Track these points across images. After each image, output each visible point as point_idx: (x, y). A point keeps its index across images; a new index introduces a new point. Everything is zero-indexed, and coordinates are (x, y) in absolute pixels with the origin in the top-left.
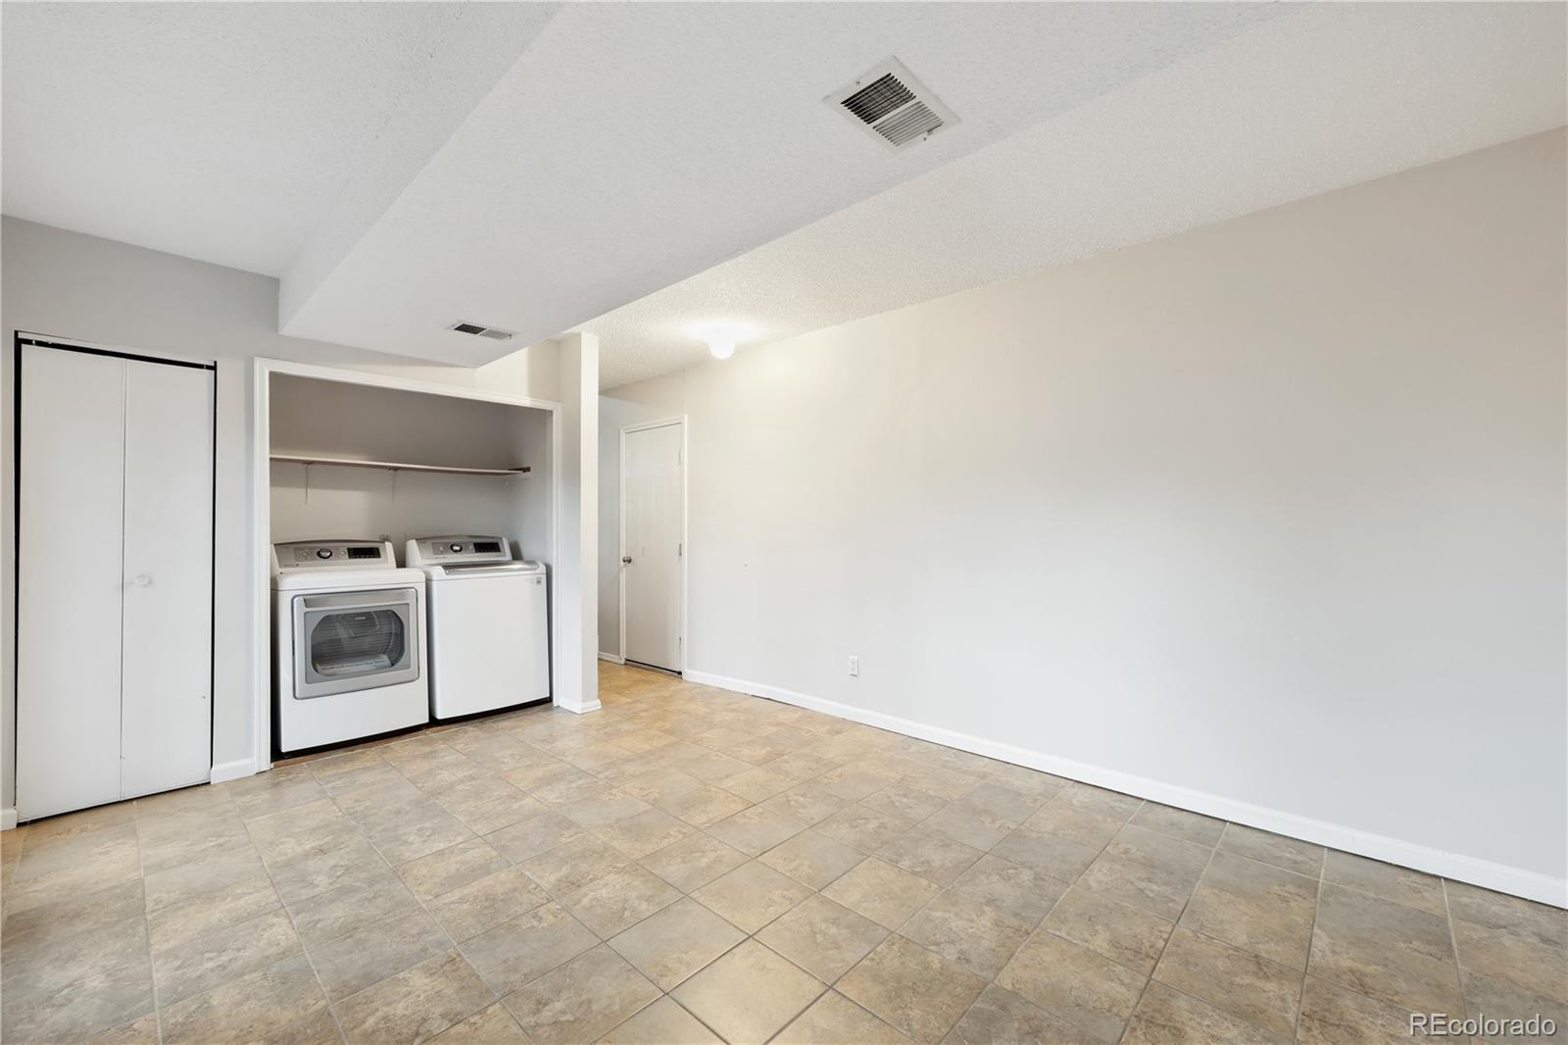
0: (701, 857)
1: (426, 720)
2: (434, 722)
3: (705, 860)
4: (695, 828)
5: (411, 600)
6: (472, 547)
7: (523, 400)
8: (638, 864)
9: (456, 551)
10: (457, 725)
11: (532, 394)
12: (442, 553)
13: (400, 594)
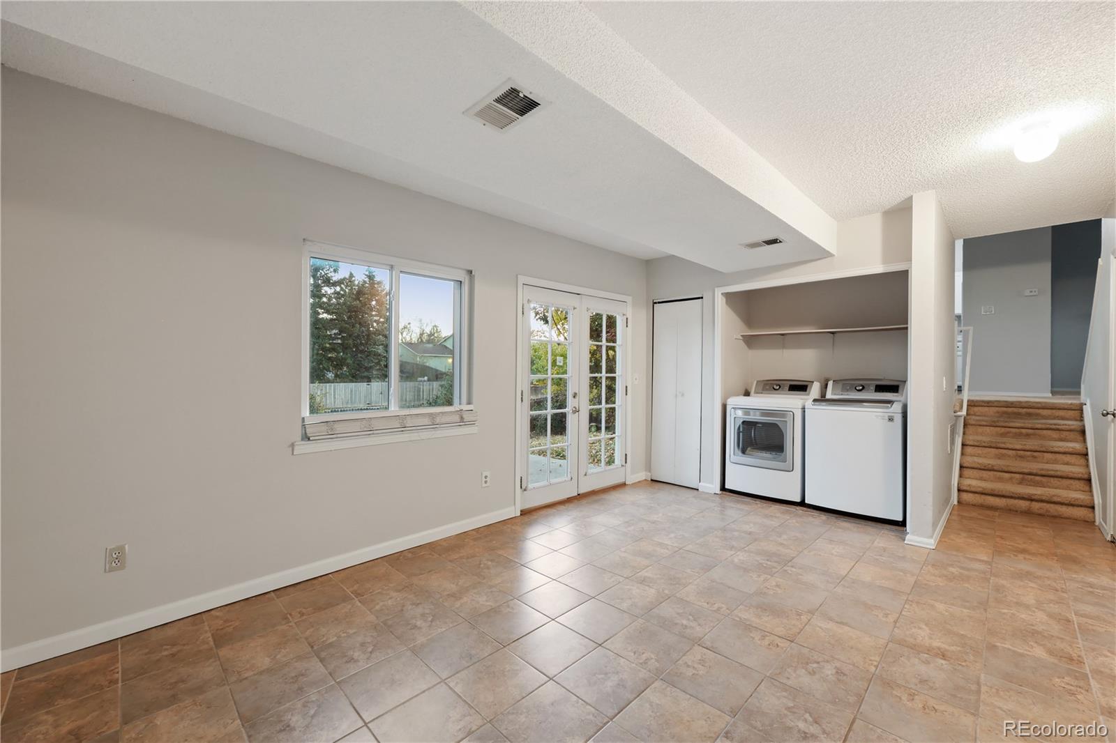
1: (798, 499)
2: (802, 504)
5: (789, 419)
6: (873, 388)
7: (878, 268)
9: (858, 390)
10: (818, 512)
11: (885, 261)
12: (848, 390)
13: (783, 414)
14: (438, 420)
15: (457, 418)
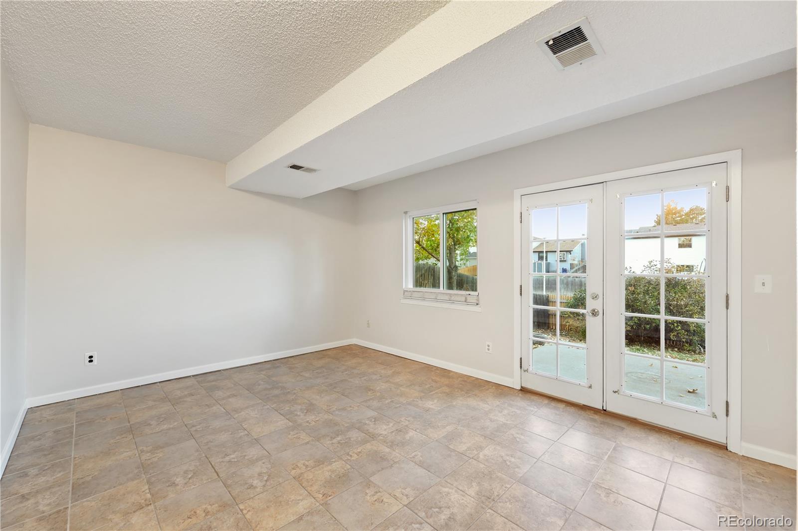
0: (341, 440)
3: (339, 439)
4: (341, 459)
8: (373, 438)
14: (453, 298)
15: (463, 299)
